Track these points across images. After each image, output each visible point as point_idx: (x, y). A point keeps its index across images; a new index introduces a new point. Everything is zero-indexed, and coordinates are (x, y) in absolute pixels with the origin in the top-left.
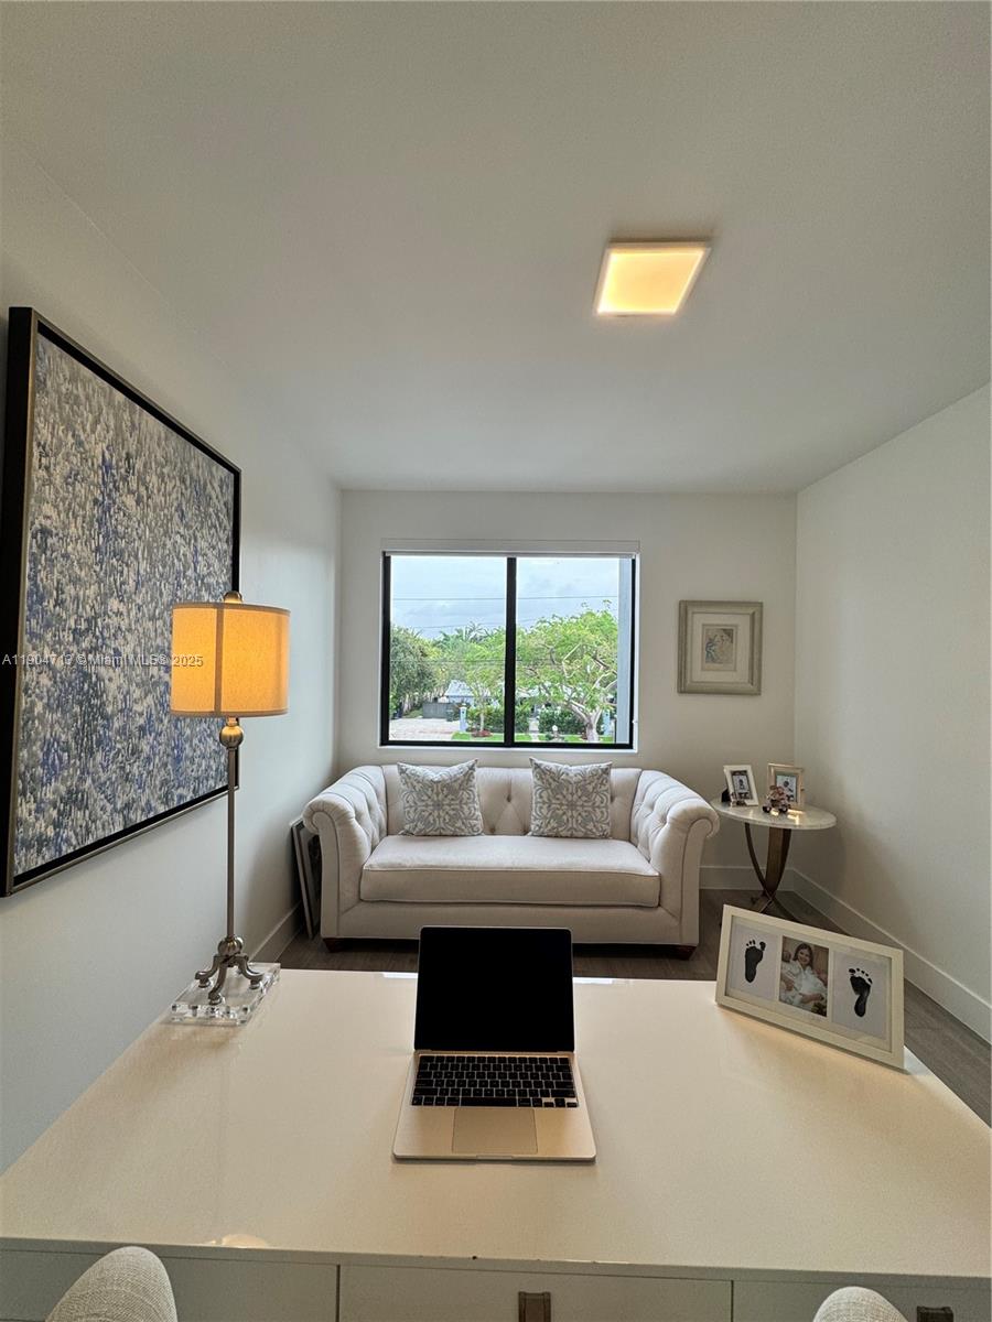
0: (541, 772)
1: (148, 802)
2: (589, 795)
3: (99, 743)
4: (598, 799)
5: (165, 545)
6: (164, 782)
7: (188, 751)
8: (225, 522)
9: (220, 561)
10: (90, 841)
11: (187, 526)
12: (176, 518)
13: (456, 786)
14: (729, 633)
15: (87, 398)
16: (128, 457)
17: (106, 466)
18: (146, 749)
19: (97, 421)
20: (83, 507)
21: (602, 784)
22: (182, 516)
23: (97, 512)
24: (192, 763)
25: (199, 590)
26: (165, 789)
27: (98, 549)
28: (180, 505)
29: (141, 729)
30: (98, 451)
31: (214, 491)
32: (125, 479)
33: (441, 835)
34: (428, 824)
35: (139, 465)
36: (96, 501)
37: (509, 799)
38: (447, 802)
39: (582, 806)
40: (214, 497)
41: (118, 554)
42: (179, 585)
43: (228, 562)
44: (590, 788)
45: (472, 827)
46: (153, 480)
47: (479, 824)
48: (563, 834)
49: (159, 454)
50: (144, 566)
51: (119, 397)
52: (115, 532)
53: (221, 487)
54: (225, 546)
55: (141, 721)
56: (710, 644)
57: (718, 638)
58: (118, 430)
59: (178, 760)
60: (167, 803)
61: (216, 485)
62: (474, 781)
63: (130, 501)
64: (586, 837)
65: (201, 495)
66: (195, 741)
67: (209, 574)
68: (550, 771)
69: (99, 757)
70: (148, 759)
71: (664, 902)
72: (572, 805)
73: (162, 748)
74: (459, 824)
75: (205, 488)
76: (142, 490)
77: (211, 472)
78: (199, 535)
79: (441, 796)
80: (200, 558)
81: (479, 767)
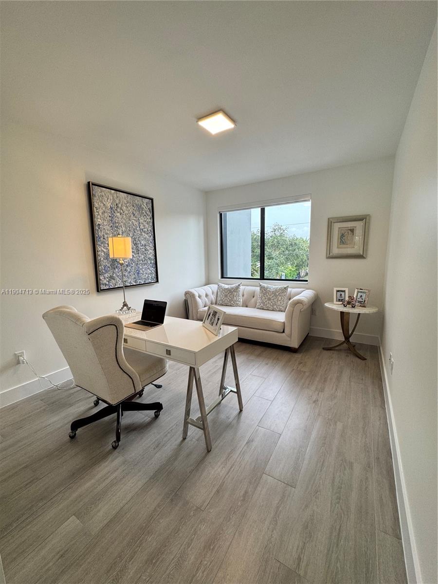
0: (262, 287)
1: (130, 282)
2: (276, 296)
3: (116, 267)
4: (280, 298)
5: (129, 223)
6: (135, 278)
7: (141, 272)
8: (149, 213)
9: (148, 224)
10: (116, 287)
11: (136, 217)
12: (132, 216)
13: (232, 290)
14: (352, 230)
15: (105, 195)
16: (117, 205)
17: (111, 208)
18: (129, 270)
19: (108, 199)
20: (107, 218)
21: (283, 292)
22: (134, 215)
23: (110, 218)
24: (143, 274)
25: (141, 233)
26: (135, 280)
27: (111, 226)
28: (133, 212)
29: (127, 265)
30: (109, 205)
31: (144, 206)
32: (116, 210)
33: (227, 305)
34: (223, 302)
35: (120, 205)
36: (110, 216)
37: (254, 297)
38: (229, 295)
39: (273, 300)
40: (144, 207)
41: (117, 227)
42: (135, 232)
43: (151, 224)
44: (277, 294)
45: (237, 304)
46: (124, 208)
47: (241, 303)
48: (265, 308)
49: (125, 201)
50: (124, 229)
51: (113, 191)
52: (115, 222)
53: (147, 205)
54: (150, 220)
55: (127, 264)
56: (342, 236)
57: (346, 233)
58: (113, 199)
59: (138, 273)
60: (136, 283)
61: (145, 204)
62: (239, 289)
63: (118, 214)
64: (273, 310)
65: (140, 208)
66: (143, 270)
67: (145, 228)
68: (264, 287)
69: (117, 270)
70: (130, 272)
71: (285, 331)
72: (269, 299)
73: (133, 270)
74: (232, 302)
75: (141, 206)
76: (121, 211)
77: (142, 202)
78: (140, 219)
79: (227, 293)
80: (141, 225)
81: (242, 285)
